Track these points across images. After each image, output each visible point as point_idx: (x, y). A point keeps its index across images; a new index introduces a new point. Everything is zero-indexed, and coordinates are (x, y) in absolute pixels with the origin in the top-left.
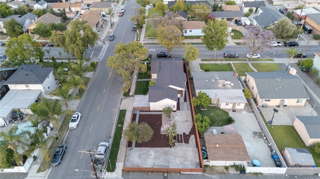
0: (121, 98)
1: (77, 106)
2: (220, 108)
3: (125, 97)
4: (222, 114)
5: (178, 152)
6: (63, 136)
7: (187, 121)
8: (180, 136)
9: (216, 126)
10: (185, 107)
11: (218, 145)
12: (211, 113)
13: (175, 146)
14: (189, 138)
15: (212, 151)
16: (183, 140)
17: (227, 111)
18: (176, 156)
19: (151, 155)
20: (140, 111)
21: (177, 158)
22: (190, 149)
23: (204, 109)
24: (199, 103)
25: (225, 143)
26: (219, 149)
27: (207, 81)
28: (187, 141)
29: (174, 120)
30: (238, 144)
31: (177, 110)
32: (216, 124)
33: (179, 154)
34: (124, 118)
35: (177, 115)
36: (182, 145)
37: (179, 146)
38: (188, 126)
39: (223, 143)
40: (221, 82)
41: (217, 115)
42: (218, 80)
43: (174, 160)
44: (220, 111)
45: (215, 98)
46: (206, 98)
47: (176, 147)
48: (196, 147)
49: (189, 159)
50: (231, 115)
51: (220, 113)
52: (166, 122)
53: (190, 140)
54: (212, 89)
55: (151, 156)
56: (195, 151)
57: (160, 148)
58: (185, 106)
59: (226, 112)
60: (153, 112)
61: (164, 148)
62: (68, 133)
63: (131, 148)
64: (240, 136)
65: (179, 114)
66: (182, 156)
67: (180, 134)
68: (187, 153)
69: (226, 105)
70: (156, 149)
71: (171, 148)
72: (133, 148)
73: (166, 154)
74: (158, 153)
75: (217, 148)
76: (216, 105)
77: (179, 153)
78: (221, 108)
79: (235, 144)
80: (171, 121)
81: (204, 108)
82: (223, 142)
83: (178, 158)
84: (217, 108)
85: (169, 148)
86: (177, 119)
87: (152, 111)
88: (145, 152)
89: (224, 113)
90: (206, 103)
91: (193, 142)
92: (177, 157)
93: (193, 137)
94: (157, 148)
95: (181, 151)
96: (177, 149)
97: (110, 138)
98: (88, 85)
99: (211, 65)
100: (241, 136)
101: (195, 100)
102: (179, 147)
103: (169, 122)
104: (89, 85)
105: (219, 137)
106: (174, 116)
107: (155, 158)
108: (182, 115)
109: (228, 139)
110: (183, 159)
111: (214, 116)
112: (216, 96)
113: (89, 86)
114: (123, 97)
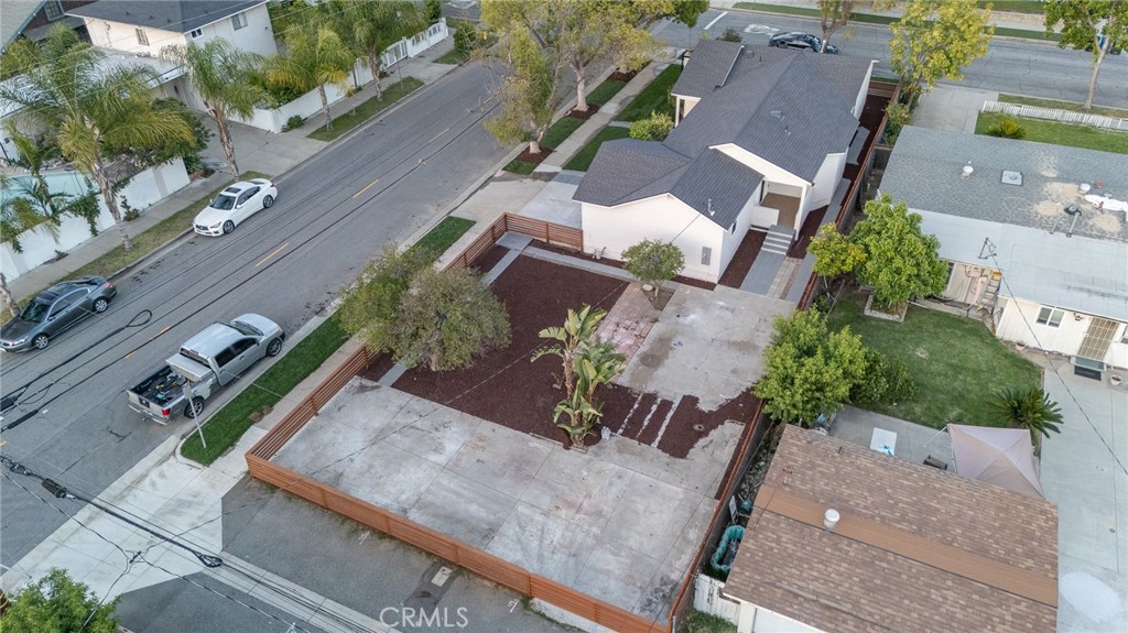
0: (490, 173)
1: (295, 163)
2: (992, 335)
3: (508, 174)
4: (992, 370)
5: (591, 481)
6: (145, 253)
7: (745, 347)
8: (654, 408)
9: (913, 421)
10: (777, 280)
11: (833, 516)
12: (917, 345)
13: (592, 448)
14: (705, 434)
15: (778, 541)
16: (661, 433)
17: (1036, 360)
18: (566, 502)
19: (438, 449)
20: (534, 243)
21: (563, 512)
22: (676, 491)
23: (884, 316)
24: (850, 260)
25: (903, 519)
26: (835, 547)
27: (968, 170)
28: (678, 445)
29: (677, 323)
30: (1007, 562)
31: (722, 281)
32: (918, 410)
33: (588, 496)
34: (443, 251)
35: (706, 307)
36: (640, 455)
37: (620, 451)
38: (734, 372)
39: (883, 518)
40: (1061, 194)
41: (954, 367)
42: (1047, 179)
43: (539, 518)
44: (988, 352)
45: (981, 263)
46: (900, 241)
47: (597, 455)
48: (714, 492)
49: (632, 543)
50: (1057, 388)
51: (979, 355)
52: (628, 323)
53: (702, 442)
54: (979, 218)
55: (435, 450)
56: (694, 512)
57: (510, 431)
58: (780, 273)
59: (1026, 362)
60: (595, 260)
61: (528, 436)
62: (178, 244)
63: (369, 383)
64: (1043, 512)
65: (721, 303)
66: (599, 514)
67: (663, 395)
68: (640, 508)
69: (1039, 321)
70: (486, 427)
71: (567, 447)
72: (377, 387)
73: (518, 470)
74: (483, 448)
75: (824, 529)
76: (973, 314)
77: (595, 491)
78: (998, 334)
79: (982, 551)
80: (656, 320)
81: (887, 311)
82: (892, 508)
83: (571, 513)
84: (978, 328)
85: (559, 446)
86: (693, 322)
87: (589, 258)
88: (418, 424)
89: (1006, 362)
90: (898, 271)
91: (713, 461)
92: (570, 505)
93: (731, 431)
94: (496, 426)
95: (611, 484)
96: (598, 464)
97: (317, 313)
98: (398, 104)
99: (1048, 125)
100: (1055, 520)
101: (830, 239)
102: (617, 457)
103: (642, 325)
104: (400, 106)
105: (881, 471)
106: (688, 304)
107: (452, 468)
108: (732, 311)
109: (934, 504)
110: (595, 530)
111: (930, 362)
112: (986, 252)
113: (397, 108)
114: (500, 173)
